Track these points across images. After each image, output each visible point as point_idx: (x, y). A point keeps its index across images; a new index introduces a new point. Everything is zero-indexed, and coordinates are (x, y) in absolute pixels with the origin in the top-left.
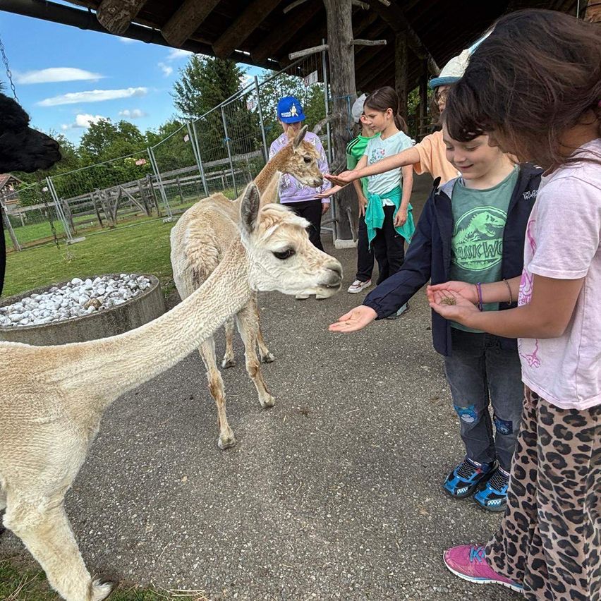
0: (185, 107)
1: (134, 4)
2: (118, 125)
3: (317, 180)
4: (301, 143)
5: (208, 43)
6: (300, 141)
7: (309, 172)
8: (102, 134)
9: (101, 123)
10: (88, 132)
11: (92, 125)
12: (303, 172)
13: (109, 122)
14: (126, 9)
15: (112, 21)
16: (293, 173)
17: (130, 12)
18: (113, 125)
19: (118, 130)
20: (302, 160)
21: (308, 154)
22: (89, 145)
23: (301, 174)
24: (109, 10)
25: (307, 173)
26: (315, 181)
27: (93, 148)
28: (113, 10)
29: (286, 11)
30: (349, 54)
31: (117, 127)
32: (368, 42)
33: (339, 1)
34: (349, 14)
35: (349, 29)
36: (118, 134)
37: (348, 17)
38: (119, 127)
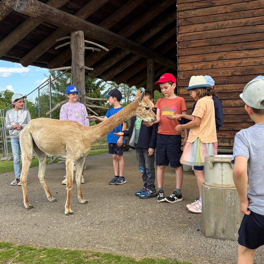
0: (55, 86)
2: (3, 93)
3: (153, 119)
4: (143, 100)
5: (19, 58)
6: (142, 99)
7: (148, 114)
12: (146, 115)
16: (140, 116)
19: (3, 97)
20: (145, 109)
21: (148, 105)
23: (144, 116)
25: (148, 116)
26: (152, 120)
29: (56, 48)
30: (81, 72)
31: (2, 94)
32: (87, 68)
33: (77, 48)
34: (82, 54)
35: (81, 61)
36: (2, 99)
37: (81, 55)
38: (4, 94)
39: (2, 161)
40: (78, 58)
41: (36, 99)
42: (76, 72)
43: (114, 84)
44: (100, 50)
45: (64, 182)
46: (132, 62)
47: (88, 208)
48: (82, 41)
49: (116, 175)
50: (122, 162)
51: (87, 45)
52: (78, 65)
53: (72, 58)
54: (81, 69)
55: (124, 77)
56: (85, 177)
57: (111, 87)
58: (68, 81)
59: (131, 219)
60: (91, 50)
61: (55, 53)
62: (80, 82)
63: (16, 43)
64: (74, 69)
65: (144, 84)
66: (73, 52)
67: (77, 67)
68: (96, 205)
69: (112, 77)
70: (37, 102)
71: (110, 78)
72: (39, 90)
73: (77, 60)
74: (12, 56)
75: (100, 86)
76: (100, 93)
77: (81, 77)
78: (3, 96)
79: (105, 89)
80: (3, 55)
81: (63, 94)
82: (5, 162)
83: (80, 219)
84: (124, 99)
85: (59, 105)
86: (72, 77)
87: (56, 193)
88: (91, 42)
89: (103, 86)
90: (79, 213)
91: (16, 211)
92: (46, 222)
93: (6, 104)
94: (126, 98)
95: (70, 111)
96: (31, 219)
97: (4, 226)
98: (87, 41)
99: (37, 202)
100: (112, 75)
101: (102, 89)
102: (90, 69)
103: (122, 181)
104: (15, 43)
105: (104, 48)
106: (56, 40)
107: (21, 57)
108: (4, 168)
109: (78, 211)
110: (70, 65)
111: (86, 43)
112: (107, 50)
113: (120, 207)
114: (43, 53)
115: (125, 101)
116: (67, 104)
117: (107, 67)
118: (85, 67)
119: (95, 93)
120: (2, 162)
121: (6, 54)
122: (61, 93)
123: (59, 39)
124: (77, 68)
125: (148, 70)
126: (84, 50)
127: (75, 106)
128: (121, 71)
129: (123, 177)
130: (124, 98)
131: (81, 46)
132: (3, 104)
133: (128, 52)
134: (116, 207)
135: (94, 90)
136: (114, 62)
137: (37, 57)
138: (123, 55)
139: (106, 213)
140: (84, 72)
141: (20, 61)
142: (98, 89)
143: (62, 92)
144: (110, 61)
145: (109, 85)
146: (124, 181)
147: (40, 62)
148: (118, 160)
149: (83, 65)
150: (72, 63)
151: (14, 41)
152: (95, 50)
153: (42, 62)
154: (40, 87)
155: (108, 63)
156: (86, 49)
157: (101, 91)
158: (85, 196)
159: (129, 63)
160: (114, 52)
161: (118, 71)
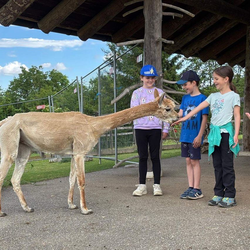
1: (16, 12)
2: (49, 74)
4: (162, 102)
5: (76, 30)
7: (170, 116)
8: (32, 81)
9: (32, 70)
10: (18, 77)
11: (24, 71)
13: (41, 70)
14: (11, 14)
15: (3, 20)
17: (14, 16)
18: (44, 73)
19: (49, 79)
20: (165, 110)
22: (16, 89)
23: (165, 118)
24: (2, 14)
26: (173, 120)
27: (20, 94)
28: (4, 14)
29: (124, 15)
30: (157, 46)
31: (47, 76)
32: (165, 41)
33: (152, 14)
34: (158, 22)
35: (157, 31)
36: (47, 82)
37: (158, 24)
38: (49, 76)
39: (51, 162)
40: (154, 28)
41: (90, 82)
42: (150, 46)
43: (194, 60)
44: (183, 15)
45: (135, 192)
46: (225, 31)
47: (171, 228)
48: (158, 4)
49: (191, 186)
50: (196, 169)
51: (165, 9)
52: (153, 38)
53: (146, 28)
54: (157, 43)
55: (213, 51)
56: (161, 186)
57: (191, 65)
58: (139, 59)
59: (231, 246)
60: (171, 17)
61: (121, 21)
62: (155, 60)
63: (74, 10)
64: (147, 43)
65: (240, 59)
66: (146, 20)
67: (152, 40)
68: (181, 225)
69: (197, 51)
70: (91, 86)
71: (193, 52)
72: (99, 71)
73: (152, 29)
74: (68, 27)
75: (176, 64)
76: (176, 73)
77: (157, 52)
78: (49, 77)
79: (182, 67)
80: (57, 26)
81: (125, 75)
82: (54, 164)
83: (162, 243)
84: (209, 81)
85: (127, 90)
86: (145, 53)
87: (127, 207)
88: (171, 6)
89: (180, 64)
90: (159, 234)
91: (77, 228)
92: (118, 244)
93: (52, 88)
94: (211, 80)
95: (143, 99)
96: (99, 240)
97: (65, 247)
98: (166, 5)
99: (103, 217)
100: (197, 49)
101: (178, 67)
102: (169, 42)
103: (197, 194)
104: (72, 10)
105: (188, 12)
106: (125, 5)
107: (79, 28)
108: (56, 172)
109: (158, 232)
110: (142, 37)
111: (163, 7)
112: (193, 15)
113: (215, 230)
114: (107, 22)
115: (211, 84)
116: (140, 89)
117: (191, 38)
118: (163, 39)
119: (168, 73)
120: (51, 164)
121: (61, 24)
122: (123, 74)
123: (128, 3)
124: (151, 42)
125: (247, 41)
126: (161, 16)
127: (150, 93)
128: (209, 42)
129: (199, 190)
130: (208, 79)
131: (158, 12)
132: (48, 89)
133: (220, 17)
134: (209, 229)
135: (168, 69)
136: (200, 31)
137: (100, 27)
138: (212, 21)
139: (196, 236)
140: (160, 46)
141: (77, 33)
142: (173, 68)
143: (124, 72)
144: (195, 30)
145: (189, 61)
146: (200, 195)
147: (102, 34)
148: (192, 166)
149: (159, 36)
150: (145, 34)
151: (70, 8)
152: (176, 15)
153: (105, 34)
154: (101, 67)
155: (191, 33)
156: (163, 14)
157: (177, 71)
158: (165, 212)
159: (220, 32)
160: (201, 17)
161: (204, 43)
